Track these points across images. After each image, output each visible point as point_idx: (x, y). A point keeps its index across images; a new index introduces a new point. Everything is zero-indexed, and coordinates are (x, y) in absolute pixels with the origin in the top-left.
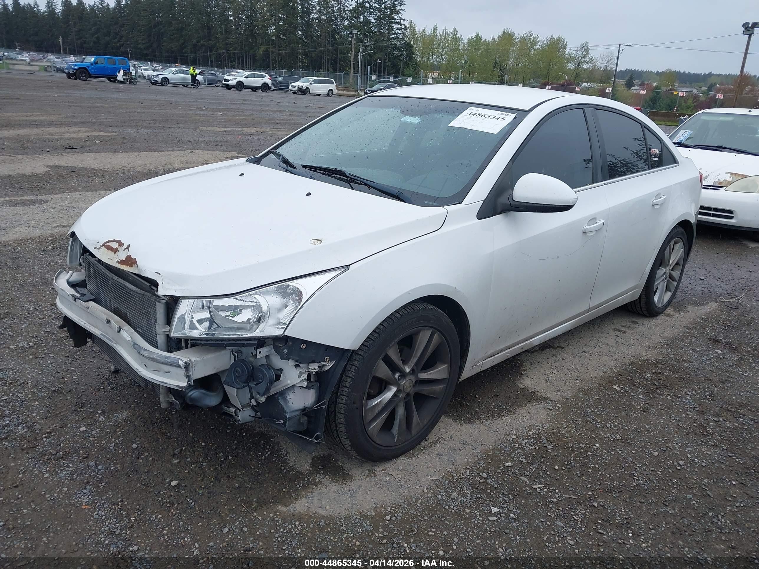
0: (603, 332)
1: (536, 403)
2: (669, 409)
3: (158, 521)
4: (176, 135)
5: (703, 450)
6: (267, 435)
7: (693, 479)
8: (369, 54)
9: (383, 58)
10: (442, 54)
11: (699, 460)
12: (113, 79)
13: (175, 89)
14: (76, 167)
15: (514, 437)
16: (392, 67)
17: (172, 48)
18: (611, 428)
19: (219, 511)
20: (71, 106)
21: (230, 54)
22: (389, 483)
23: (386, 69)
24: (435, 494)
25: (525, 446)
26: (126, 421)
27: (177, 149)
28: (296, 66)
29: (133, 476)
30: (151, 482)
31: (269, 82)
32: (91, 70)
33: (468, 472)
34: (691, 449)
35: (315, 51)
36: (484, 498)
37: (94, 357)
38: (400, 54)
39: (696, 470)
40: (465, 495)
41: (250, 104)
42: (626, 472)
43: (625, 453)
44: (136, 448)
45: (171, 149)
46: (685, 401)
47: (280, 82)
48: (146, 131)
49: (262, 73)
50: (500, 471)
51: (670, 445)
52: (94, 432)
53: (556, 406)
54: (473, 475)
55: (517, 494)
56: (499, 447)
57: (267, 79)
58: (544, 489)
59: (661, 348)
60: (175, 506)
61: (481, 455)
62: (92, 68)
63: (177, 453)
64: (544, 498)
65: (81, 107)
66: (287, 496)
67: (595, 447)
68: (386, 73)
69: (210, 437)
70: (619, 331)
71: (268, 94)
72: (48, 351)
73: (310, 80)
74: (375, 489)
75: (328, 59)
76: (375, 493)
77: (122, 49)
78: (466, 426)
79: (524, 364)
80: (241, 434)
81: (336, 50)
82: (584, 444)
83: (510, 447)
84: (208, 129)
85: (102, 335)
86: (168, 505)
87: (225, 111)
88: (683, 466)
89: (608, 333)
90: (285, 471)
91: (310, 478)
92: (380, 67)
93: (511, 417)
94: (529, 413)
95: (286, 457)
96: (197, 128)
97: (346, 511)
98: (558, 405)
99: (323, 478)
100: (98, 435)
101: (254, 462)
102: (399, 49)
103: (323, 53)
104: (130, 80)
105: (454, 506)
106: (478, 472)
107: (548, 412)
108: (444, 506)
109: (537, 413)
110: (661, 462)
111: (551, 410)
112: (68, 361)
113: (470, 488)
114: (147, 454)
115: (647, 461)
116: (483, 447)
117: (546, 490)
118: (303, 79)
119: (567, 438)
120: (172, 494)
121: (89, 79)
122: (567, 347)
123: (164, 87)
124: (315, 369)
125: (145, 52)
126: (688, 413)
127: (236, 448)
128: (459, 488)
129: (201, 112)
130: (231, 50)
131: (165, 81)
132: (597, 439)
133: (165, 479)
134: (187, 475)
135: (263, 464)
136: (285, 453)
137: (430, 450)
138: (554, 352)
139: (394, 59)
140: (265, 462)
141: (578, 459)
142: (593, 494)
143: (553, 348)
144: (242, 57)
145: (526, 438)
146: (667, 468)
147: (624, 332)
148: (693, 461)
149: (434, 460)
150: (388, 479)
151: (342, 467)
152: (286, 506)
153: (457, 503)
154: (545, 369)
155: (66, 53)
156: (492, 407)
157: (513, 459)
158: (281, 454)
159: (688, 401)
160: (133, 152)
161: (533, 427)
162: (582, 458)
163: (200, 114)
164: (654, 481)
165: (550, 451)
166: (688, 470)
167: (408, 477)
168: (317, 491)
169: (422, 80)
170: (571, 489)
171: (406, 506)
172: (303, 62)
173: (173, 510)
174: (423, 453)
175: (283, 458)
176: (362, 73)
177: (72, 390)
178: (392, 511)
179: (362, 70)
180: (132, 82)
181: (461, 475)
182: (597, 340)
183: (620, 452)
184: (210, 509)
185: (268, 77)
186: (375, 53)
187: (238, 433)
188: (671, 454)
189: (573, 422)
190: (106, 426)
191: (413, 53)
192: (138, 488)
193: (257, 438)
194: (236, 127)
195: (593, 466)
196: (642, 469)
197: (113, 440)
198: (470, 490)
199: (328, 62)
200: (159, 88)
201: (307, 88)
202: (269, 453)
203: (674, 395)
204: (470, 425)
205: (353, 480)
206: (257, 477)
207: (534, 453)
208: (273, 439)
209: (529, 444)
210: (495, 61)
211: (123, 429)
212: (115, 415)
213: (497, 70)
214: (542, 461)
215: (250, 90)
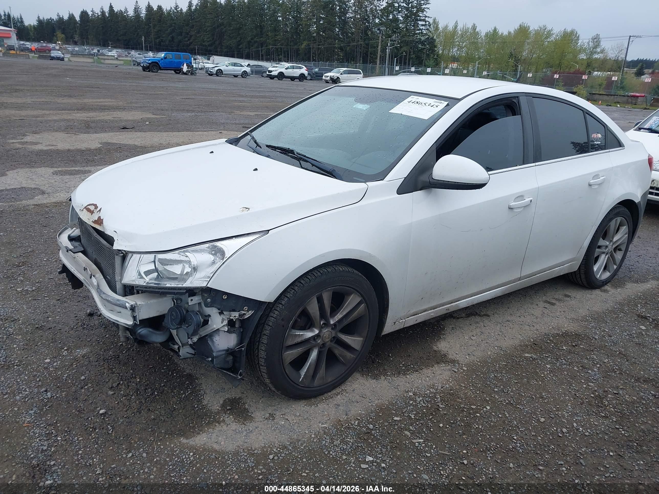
0: (532, 304)
1: (443, 365)
2: (572, 379)
3: (78, 443)
4: (213, 118)
5: (592, 420)
6: (194, 376)
7: (572, 447)
8: (396, 48)
9: (408, 51)
10: (462, 48)
11: (584, 429)
12: (178, 71)
13: (226, 79)
14: (123, 144)
15: (411, 394)
16: (416, 59)
17: (231, 45)
18: (507, 392)
19: (130, 438)
20: (137, 94)
21: (277, 49)
22: (283, 426)
23: (411, 60)
24: (320, 440)
25: (419, 403)
26: (83, 357)
27: (210, 130)
28: (333, 58)
29: (73, 403)
30: (85, 409)
31: (306, 73)
32: (161, 64)
33: (357, 422)
34: (579, 418)
35: (349, 46)
36: (363, 447)
37: (79, 301)
38: (423, 47)
39: (577, 439)
40: (347, 443)
41: (284, 92)
42: (507, 435)
43: (513, 417)
44: (84, 380)
45: (205, 130)
46: (590, 372)
47: (316, 73)
48: (189, 114)
49: (300, 65)
50: (387, 424)
51: (560, 413)
52: (55, 364)
53: (462, 369)
54: (361, 425)
55: (396, 447)
56: (395, 402)
57: (304, 71)
58: (423, 443)
59: (585, 322)
60: (97, 431)
61: (375, 409)
62: (162, 62)
63: (115, 386)
64: (419, 452)
65: (145, 94)
66: (191, 430)
67: (485, 409)
68: (410, 64)
69: (146, 375)
70: (549, 303)
71: (305, 83)
72: (45, 295)
73: (341, 70)
74: (269, 431)
75: (360, 52)
76: (268, 434)
77: (192, 47)
78: (371, 382)
79: (446, 328)
80: (172, 374)
81: (367, 45)
82: (475, 405)
83: (404, 403)
84: (242, 113)
85: (84, 280)
86: (91, 430)
87: (261, 98)
88: (565, 434)
89: (537, 305)
90: (197, 409)
91: (216, 417)
92: (405, 59)
93: (415, 376)
94: (433, 373)
95: (202, 397)
96: (232, 112)
97: (237, 447)
98: (464, 368)
99: (228, 418)
100: (57, 367)
101: (174, 399)
102: (423, 43)
103: (356, 48)
104: (192, 72)
105: (333, 452)
106: (366, 423)
107: (452, 373)
108: (324, 451)
109: (441, 374)
110: (545, 428)
111: (456, 372)
112: (58, 303)
113: (354, 437)
114: (90, 385)
115: (531, 426)
116: (379, 401)
117: (423, 445)
118: (335, 70)
119: (462, 399)
120: (98, 420)
121: (159, 71)
122: (493, 315)
123: (218, 77)
124: (235, 317)
125: (209, 48)
126: (590, 384)
127: (164, 385)
128: (344, 436)
129: (241, 99)
130: (279, 46)
131: (220, 73)
132: (490, 403)
133: (97, 408)
134: (116, 405)
135: (181, 401)
136: (203, 393)
137: (331, 400)
138: (478, 319)
139: (418, 52)
140: (183, 400)
141: (465, 419)
142: (467, 452)
143: (480, 315)
144: (288, 51)
145: (422, 396)
146: (549, 434)
147: (553, 304)
148: (578, 430)
149: (330, 409)
150: (283, 423)
151: (247, 409)
152: (187, 438)
153: (337, 450)
154: (464, 335)
155: (147, 50)
156: (401, 365)
157: (404, 415)
158: (200, 394)
159: (593, 373)
160: (173, 131)
161: (433, 386)
162: (469, 418)
163: (240, 100)
164: (531, 445)
165: (441, 410)
166: (570, 438)
167: (301, 423)
168: (218, 428)
169: (442, 70)
170: (448, 446)
171: (291, 448)
172: (339, 55)
173: (93, 434)
174: (324, 402)
175: (200, 397)
176: (389, 64)
177: (52, 328)
178: (277, 451)
179: (389, 61)
180: (193, 74)
181: (350, 425)
182: (524, 311)
183: (507, 415)
184: (123, 436)
185: (305, 68)
186: (401, 47)
187: (170, 373)
188: (558, 421)
189: (473, 385)
190: (66, 359)
191: (435, 47)
192: (72, 413)
193: (184, 379)
194: (265, 112)
195: (477, 426)
196: (524, 433)
197: (68, 372)
198: (353, 438)
199: (360, 55)
200: (215, 78)
201: (338, 78)
202: (189, 392)
203: (581, 366)
204: (375, 380)
205: (252, 421)
206: (173, 411)
207: (424, 411)
208: (197, 380)
209: (424, 402)
210: (511, 53)
211: (79, 363)
212: (77, 351)
213: (512, 61)
214: (430, 418)
215: (290, 80)
